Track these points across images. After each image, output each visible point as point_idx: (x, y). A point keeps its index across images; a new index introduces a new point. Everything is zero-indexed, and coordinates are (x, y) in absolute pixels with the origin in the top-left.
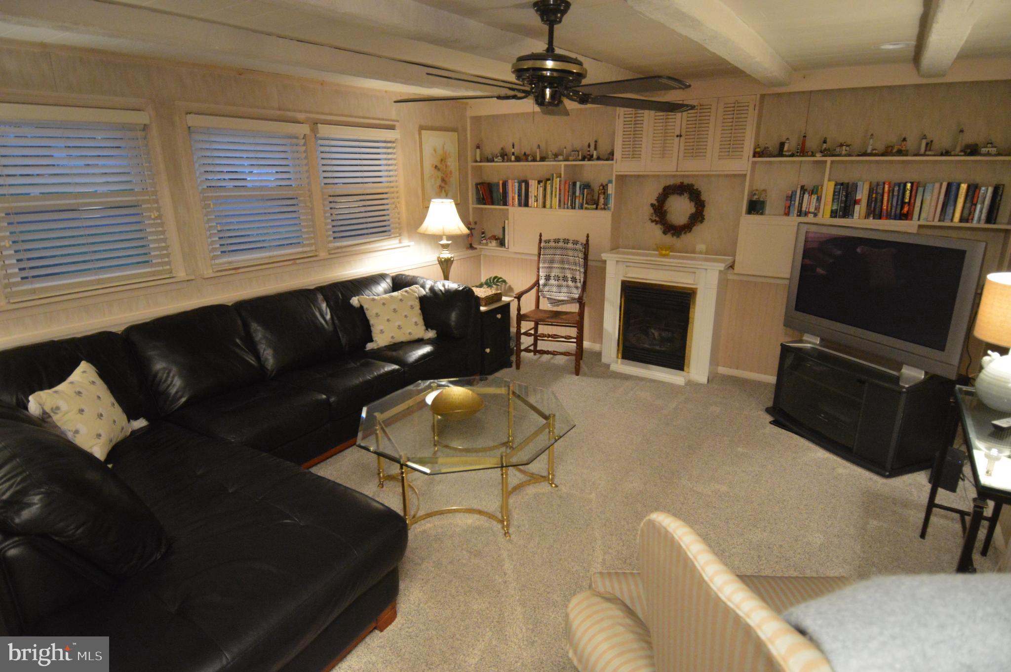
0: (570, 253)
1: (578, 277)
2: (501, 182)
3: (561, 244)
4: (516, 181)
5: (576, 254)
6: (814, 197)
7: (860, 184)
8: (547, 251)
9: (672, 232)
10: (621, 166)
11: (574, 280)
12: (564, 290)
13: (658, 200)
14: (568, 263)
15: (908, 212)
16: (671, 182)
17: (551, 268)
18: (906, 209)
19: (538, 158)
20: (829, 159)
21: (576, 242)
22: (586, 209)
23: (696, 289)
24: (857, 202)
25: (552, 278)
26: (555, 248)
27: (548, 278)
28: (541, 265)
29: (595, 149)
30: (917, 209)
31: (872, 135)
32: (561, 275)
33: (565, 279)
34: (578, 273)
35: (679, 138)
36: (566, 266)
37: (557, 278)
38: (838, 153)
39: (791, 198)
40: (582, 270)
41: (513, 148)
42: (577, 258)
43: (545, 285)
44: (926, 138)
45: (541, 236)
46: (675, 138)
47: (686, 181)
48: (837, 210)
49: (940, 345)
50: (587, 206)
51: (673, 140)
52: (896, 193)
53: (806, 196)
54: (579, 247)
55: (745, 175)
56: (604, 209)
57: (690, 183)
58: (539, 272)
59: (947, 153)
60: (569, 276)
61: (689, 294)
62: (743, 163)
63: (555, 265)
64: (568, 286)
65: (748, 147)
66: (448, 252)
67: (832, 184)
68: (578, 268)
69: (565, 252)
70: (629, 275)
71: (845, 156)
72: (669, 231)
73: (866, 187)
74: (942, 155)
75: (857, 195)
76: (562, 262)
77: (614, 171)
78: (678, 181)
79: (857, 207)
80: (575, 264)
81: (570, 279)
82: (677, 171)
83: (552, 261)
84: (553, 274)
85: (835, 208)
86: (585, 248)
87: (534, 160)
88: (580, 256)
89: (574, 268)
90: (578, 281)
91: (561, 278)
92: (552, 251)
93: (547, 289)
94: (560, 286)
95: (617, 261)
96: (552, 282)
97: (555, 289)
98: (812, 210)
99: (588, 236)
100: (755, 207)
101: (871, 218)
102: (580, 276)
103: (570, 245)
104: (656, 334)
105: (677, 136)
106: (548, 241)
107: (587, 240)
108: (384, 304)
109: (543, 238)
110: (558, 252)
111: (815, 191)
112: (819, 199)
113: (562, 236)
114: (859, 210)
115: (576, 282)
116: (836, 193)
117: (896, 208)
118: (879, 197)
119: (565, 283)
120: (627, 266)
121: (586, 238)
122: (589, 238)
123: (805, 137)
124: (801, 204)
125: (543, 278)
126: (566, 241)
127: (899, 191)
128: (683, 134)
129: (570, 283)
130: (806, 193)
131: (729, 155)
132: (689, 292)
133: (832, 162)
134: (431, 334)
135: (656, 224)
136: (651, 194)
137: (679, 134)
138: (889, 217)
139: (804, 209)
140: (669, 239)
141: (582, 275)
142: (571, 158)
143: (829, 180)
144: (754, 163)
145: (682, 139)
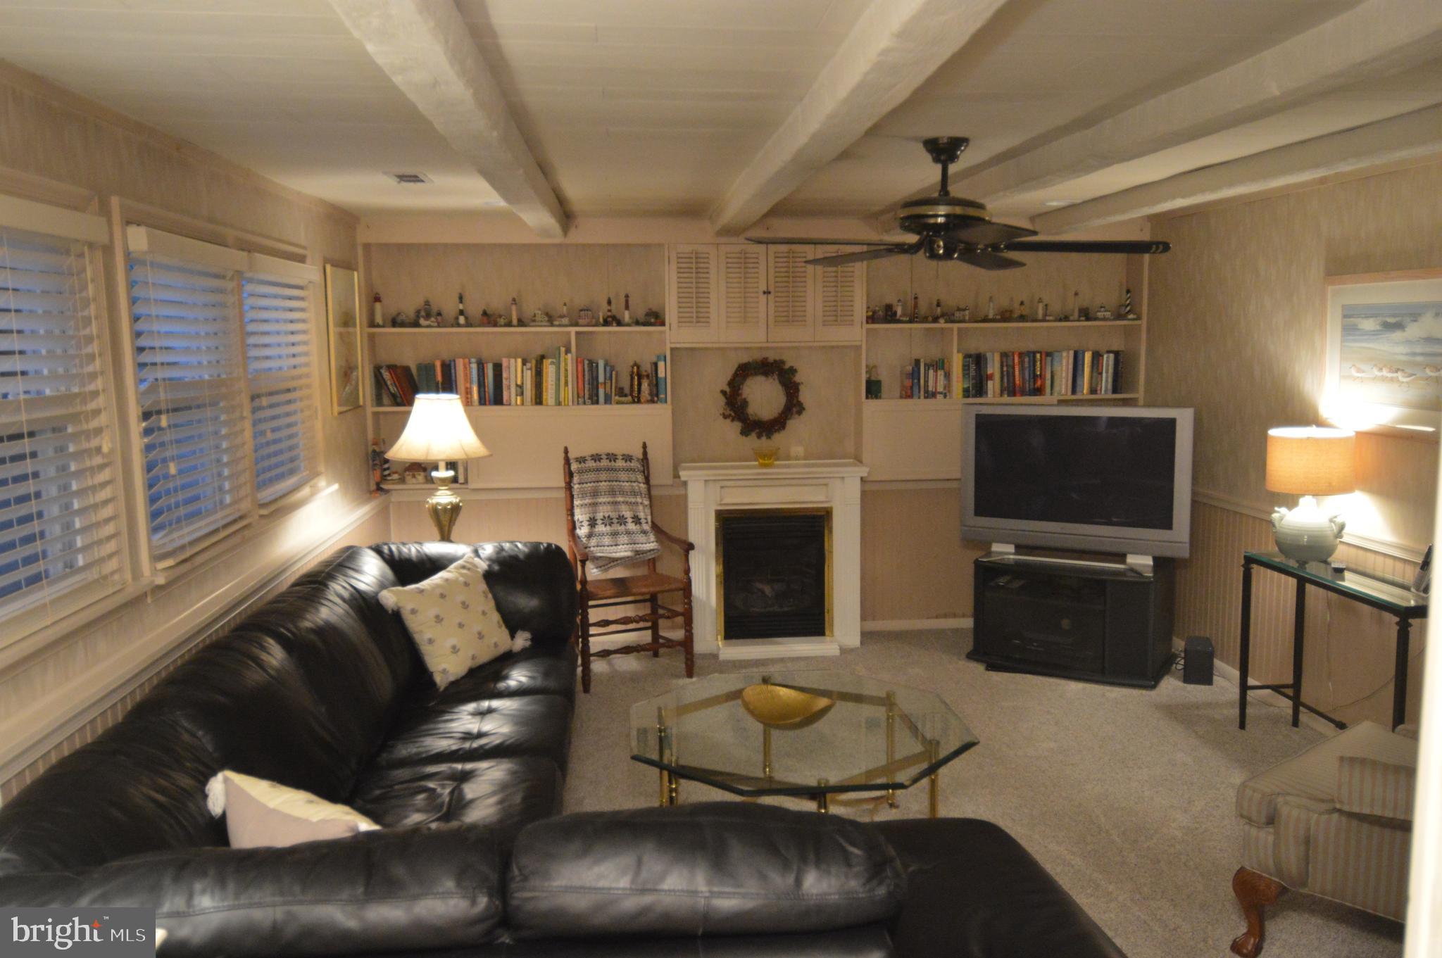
0: (623, 476)
1: (642, 515)
2: (438, 364)
3: (605, 463)
4: (473, 360)
5: (633, 477)
6: (941, 373)
7: (989, 355)
8: (586, 477)
9: (758, 431)
10: (675, 334)
11: (637, 520)
12: (623, 539)
13: (730, 384)
14: (623, 493)
15: (1041, 385)
16: (745, 358)
17: (595, 505)
18: (1039, 383)
19: (515, 322)
20: (956, 326)
21: (628, 458)
22: (618, 403)
23: (831, 508)
24: (990, 377)
25: (599, 522)
26: (598, 470)
27: (593, 523)
28: (576, 502)
29: (627, 307)
30: (1048, 383)
31: (991, 298)
32: (614, 515)
33: (622, 520)
34: (641, 508)
35: (766, 295)
36: (620, 499)
37: (608, 521)
38: (958, 319)
39: (914, 374)
40: (647, 502)
41: (461, 302)
42: (634, 484)
43: (590, 536)
44: (1042, 302)
45: (566, 451)
46: (761, 294)
47: (772, 356)
48: (969, 387)
49: (1167, 524)
50: (617, 398)
51: (757, 297)
52: (1026, 365)
53: (931, 372)
54: (634, 464)
55: (859, 348)
56: (652, 401)
57: (777, 359)
58: (572, 515)
59: (1066, 319)
60: (628, 514)
61: (821, 517)
62: (855, 333)
63: (601, 500)
64: (628, 533)
65: (860, 309)
66: (448, 492)
67: (960, 356)
68: (639, 500)
69: (613, 475)
70: (727, 500)
71: (970, 321)
72: (752, 430)
73: (997, 358)
74: (1060, 320)
75: (988, 369)
76: (612, 492)
77: (668, 341)
78: (758, 356)
79: (990, 383)
80: (634, 493)
81: (630, 520)
82: (767, 342)
83: (595, 494)
84: (599, 516)
85: (966, 386)
86: (643, 466)
87: (509, 324)
88: (640, 480)
89: (633, 500)
90: (643, 521)
91: (615, 521)
92: (592, 476)
93: (593, 542)
94: (615, 534)
95: (706, 481)
96: (600, 528)
97: (607, 540)
98: (940, 389)
99: (645, 446)
100: (873, 389)
101: (1006, 396)
102: (644, 512)
103: (620, 463)
104: (768, 590)
105: (764, 293)
106: (581, 460)
107: (645, 453)
108: (442, 596)
109: (572, 455)
110: (603, 476)
111: (940, 365)
112: (948, 376)
113: (602, 449)
114: (993, 386)
115: (640, 523)
116: (966, 368)
117: (1029, 382)
118: (1011, 370)
119: (623, 526)
120: (722, 487)
121: (642, 450)
122: (648, 450)
123: (916, 298)
124: (926, 382)
125: (586, 523)
126: (612, 457)
127: (1029, 362)
128: (771, 289)
129: (631, 526)
130: (931, 368)
131: (836, 321)
132: (819, 513)
133: (959, 329)
134: (522, 641)
135: (733, 420)
136: (717, 376)
137: (765, 289)
138: (1023, 393)
139: (930, 389)
140: (752, 442)
141: (648, 511)
142: (581, 321)
143: (958, 352)
144: (868, 331)
145: (771, 297)
